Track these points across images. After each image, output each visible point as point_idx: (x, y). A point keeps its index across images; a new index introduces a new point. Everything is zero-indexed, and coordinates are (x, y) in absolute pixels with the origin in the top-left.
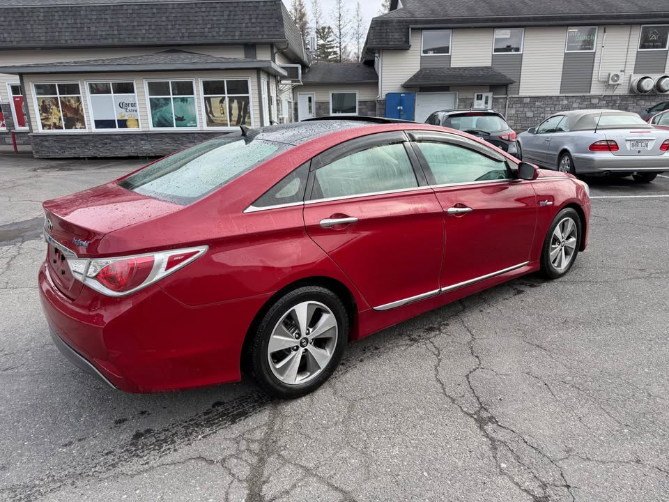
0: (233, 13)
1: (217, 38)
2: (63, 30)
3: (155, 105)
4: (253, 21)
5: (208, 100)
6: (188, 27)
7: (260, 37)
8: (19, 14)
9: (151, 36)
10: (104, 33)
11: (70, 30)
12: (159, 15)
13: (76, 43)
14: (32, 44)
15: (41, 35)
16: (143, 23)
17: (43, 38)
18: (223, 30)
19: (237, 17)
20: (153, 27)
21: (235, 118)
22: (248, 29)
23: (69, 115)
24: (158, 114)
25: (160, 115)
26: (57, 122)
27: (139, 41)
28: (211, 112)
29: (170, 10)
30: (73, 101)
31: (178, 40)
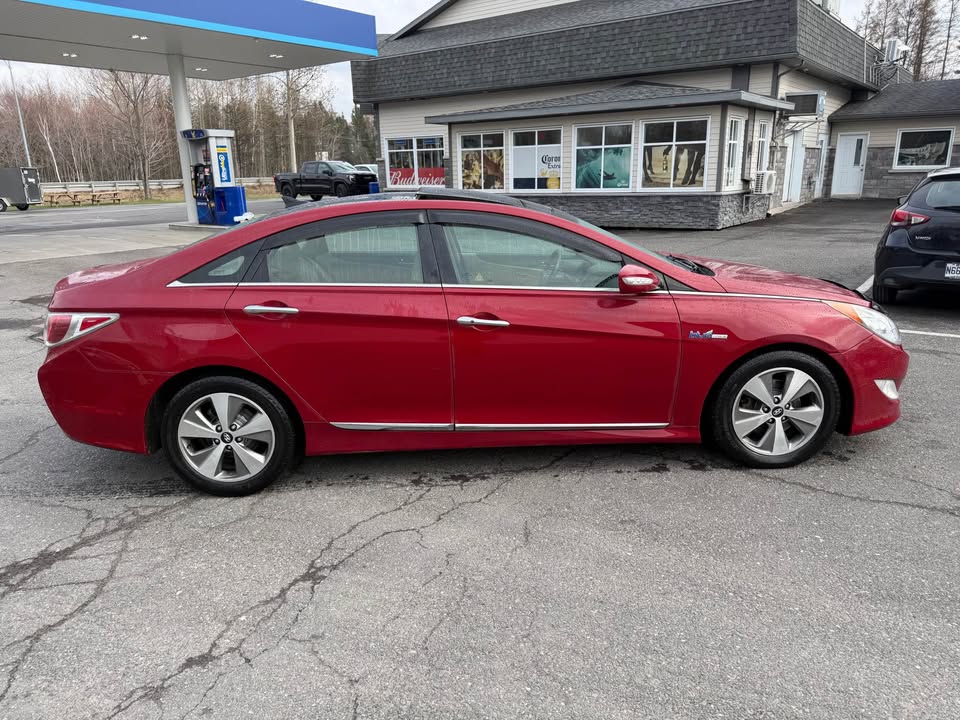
0: (721, 22)
1: (692, 60)
2: (512, 67)
3: (581, 158)
4: (750, 30)
5: (648, 150)
6: (656, 48)
7: (756, 53)
8: (472, 53)
9: (606, 66)
10: (552, 67)
11: (518, 66)
12: (620, 37)
13: (522, 82)
14: (477, 87)
15: (488, 76)
16: (599, 50)
17: (490, 79)
18: (701, 48)
19: (725, 27)
20: (611, 54)
21: (682, 174)
22: (739, 44)
23: (490, 172)
24: (584, 170)
25: (587, 172)
26: (477, 179)
27: (593, 73)
28: (650, 167)
29: (635, 29)
30: (495, 156)
31: (641, 69)
